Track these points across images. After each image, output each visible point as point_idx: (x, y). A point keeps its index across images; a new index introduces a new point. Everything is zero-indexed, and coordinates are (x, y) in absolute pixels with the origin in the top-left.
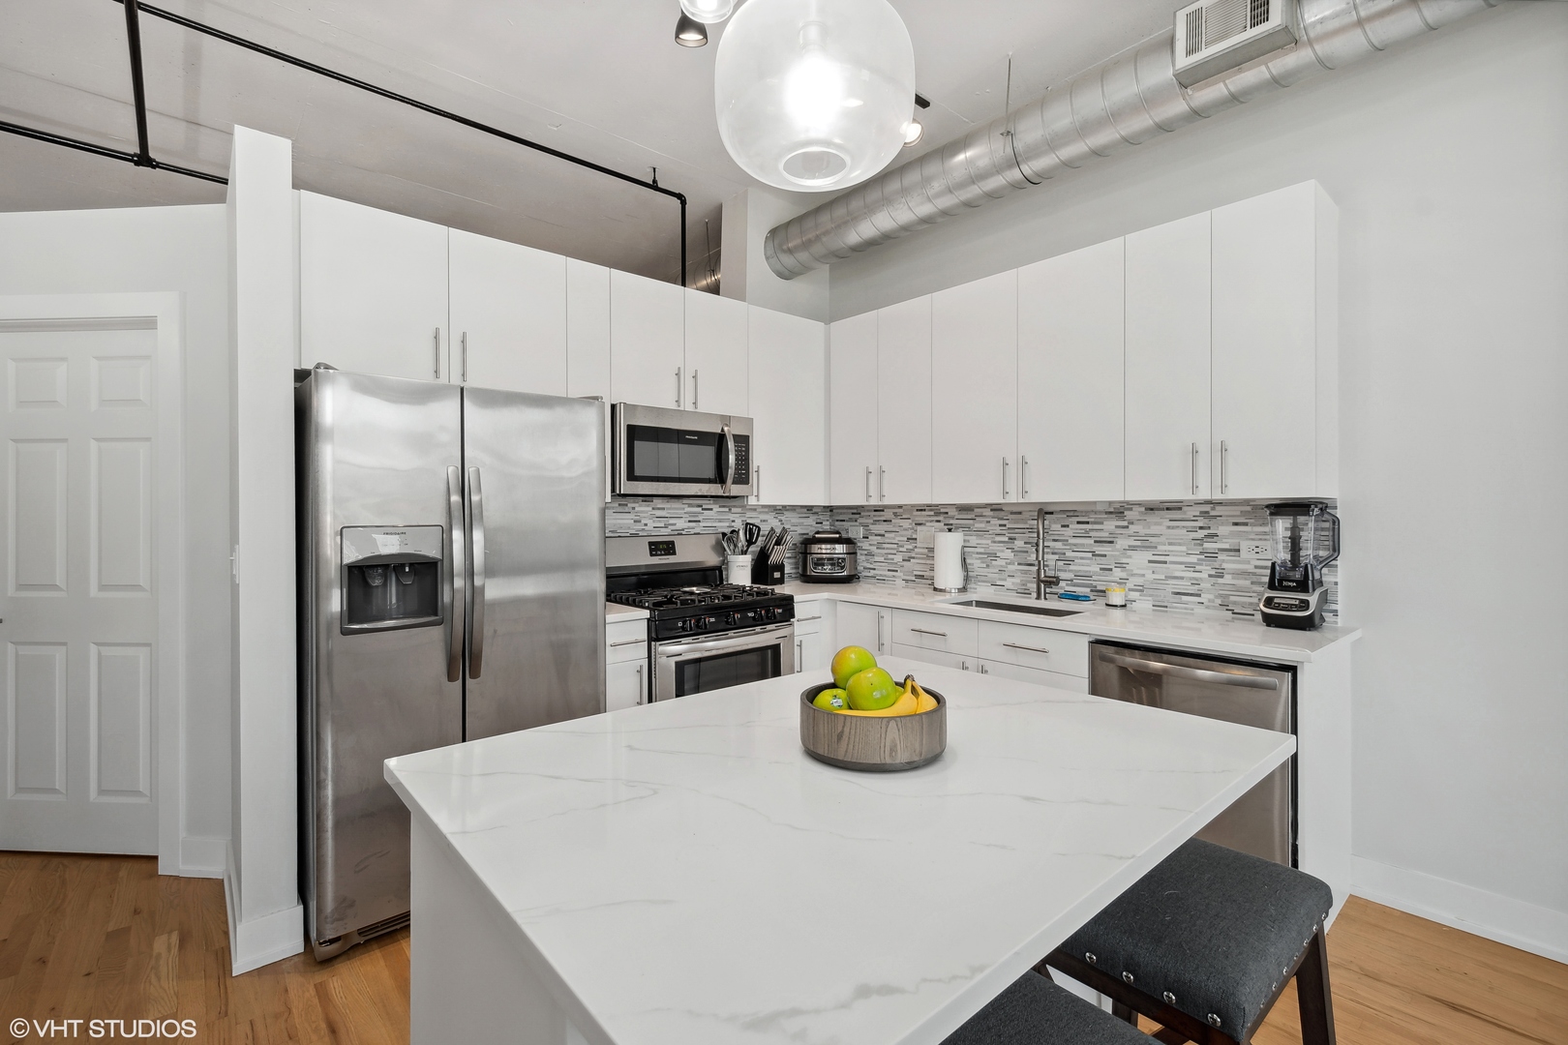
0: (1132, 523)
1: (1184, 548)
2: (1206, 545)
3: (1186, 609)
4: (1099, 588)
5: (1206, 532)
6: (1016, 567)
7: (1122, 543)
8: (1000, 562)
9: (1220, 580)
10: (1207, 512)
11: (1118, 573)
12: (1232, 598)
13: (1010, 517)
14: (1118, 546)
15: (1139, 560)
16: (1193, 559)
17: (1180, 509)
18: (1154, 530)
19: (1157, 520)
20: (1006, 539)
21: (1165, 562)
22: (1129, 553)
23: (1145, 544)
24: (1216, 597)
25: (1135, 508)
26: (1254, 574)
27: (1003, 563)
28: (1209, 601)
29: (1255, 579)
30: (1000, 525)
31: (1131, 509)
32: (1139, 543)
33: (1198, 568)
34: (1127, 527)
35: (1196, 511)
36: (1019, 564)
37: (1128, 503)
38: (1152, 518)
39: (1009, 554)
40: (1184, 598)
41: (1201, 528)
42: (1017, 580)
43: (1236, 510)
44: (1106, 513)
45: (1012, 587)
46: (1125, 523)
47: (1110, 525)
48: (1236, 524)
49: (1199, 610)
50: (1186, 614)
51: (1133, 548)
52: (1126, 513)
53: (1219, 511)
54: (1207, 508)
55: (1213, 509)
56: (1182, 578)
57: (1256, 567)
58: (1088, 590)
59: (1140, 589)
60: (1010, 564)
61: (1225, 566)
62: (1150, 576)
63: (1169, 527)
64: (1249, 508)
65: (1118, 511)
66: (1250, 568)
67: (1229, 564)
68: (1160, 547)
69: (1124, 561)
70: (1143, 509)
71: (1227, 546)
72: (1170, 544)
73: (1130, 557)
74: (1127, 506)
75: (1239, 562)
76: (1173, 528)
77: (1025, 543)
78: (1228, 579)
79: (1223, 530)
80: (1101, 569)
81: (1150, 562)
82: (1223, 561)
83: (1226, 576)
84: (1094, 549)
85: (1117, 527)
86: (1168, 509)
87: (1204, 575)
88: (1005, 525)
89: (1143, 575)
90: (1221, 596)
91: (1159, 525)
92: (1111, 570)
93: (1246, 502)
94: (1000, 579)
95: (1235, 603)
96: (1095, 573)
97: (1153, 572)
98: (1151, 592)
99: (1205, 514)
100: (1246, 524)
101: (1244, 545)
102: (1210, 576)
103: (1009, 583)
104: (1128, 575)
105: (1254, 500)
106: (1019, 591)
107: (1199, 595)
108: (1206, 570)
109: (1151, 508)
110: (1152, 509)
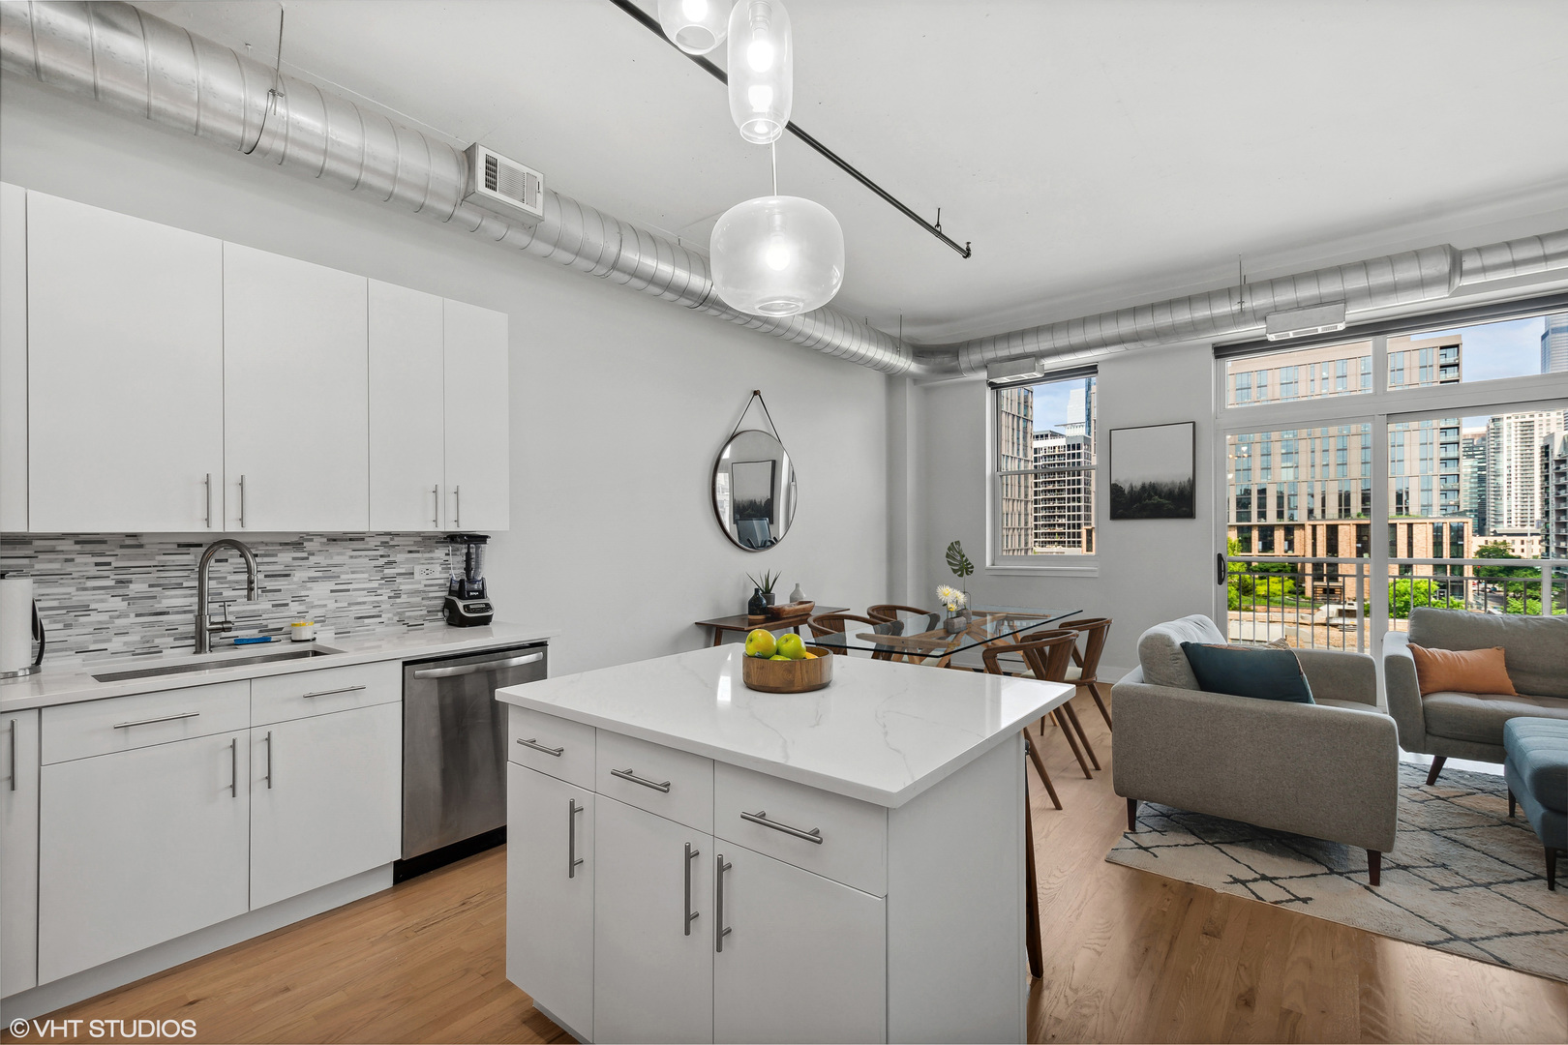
0: (313, 554)
1: (366, 576)
2: (386, 571)
3: (368, 630)
4: (270, 627)
5: (386, 560)
6: (132, 619)
7: (299, 575)
8: (94, 617)
9: (398, 600)
10: (387, 542)
11: (295, 608)
12: (407, 614)
13: (119, 551)
14: (295, 579)
15: (320, 592)
16: (375, 584)
17: (363, 539)
18: (337, 560)
19: (340, 550)
20: (112, 583)
21: (348, 590)
22: (309, 585)
23: (327, 574)
24: (395, 615)
25: (316, 539)
26: (424, 592)
27: (104, 617)
28: (389, 619)
29: (424, 595)
30: (97, 564)
31: (312, 540)
32: (320, 574)
33: (379, 592)
34: (307, 558)
35: (377, 541)
36: (137, 615)
37: (308, 534)
38: (334, 549)
39: (119, 604)
40: (366, 621)
41: (382, 556)
42: (134, 638)
43: (410, 540)
44: (281, 544)
45: (125, 649)
46: (305, 555)
47: (285, 557)
48: (410, 552)
49: (380, 629)
50: (368, 635)
51: (313, 580)
52: (305, 544)
53: (396, 541)
54: (386, 539)
55: (392, 539)
56: (364, 603)
57: (425, 586)
58: (256, 631)
59: (321, 620)
60: (118, 617)
61: (402, 587)
62: (332, 605)
63: (351, 557)
64: (420, 539)
65: (297, 543)
66: (421, 587)
67: (405, 585)
68: (343, 576)
69: (303, 593)
70: (325, 540)
71: (403, 571)
72: (353, 573)
73: (310, 589)
74: (309, 536)
75: (412, 583)
76: (356, 557)
77: (150, 586)
78: (404, 598)
79: (400, 557)
80: (273, 606)
81: (332, 591)
82: (400, 583)
83: (403, 596)
84: (265, 584)
85: (294, 559)
86: (351, 540)
87: (385, 598)
88: (109, 564)
89: (325, 606)
90: (398, 613)
91: (341, 556)
92: (287, 605)
93: (418, 534)
94: (95, 642)
95: (409, 617)
96: (266, 611)
97: (336, 601)
98: (333, 621)
99: (384, 544)
100: (418, 552)
101: (417, 569)
102: (390, 597)
103: (116, 644)
104: (307, 608)
105: (423, 532)
106: (137, 651)
107: (380, 616)
108: (386, 593)
109: (333, 539)
110: (335, 540)
